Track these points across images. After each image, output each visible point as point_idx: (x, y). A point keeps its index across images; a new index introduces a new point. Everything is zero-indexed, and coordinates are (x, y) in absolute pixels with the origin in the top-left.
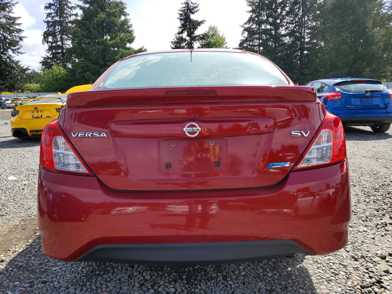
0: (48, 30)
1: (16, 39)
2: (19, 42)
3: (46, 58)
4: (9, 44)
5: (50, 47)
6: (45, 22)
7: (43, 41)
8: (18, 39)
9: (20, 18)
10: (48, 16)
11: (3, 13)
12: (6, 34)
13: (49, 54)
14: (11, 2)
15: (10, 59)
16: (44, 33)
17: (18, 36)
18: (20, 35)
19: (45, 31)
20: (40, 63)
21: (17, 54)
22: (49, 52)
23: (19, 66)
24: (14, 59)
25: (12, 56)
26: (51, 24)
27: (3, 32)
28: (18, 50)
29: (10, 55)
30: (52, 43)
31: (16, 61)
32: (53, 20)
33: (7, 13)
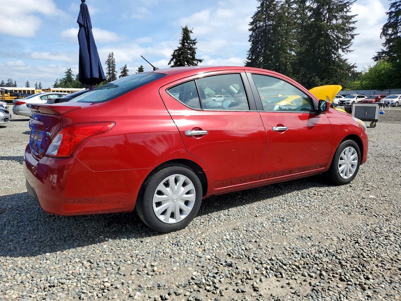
0: (390, 21)
1: (348, 38)
2: (351, 40)
3: (381, 52)
4: (341, 43)
5: (387, 40)
6: (387, 14)
7: (381, 34)
8: (350, 38)
9: (357, 15)
10: (392, 6)
11: (341, 14)
12: (340, 34)
13: (386, 47)
14: (350, 1)
15: (339, 58)
16: (384, 26)
17: (350, 35)
18: (353, 33)
19: (385, 23)
20: (373, 58)
21: (346, 52)
22: (385, 46)
23: (346, 64)
24: (342, 58)
25: (342, 55)
26: (394, 14)
27: (337, 33)
28: (347, 49)
29: (339, 55)
30: (391, 35)
31: (343, 60)
32: (397, 10)
33: (345, 13)
